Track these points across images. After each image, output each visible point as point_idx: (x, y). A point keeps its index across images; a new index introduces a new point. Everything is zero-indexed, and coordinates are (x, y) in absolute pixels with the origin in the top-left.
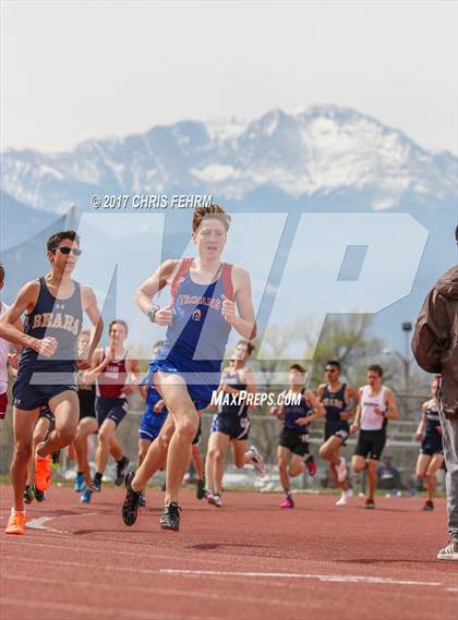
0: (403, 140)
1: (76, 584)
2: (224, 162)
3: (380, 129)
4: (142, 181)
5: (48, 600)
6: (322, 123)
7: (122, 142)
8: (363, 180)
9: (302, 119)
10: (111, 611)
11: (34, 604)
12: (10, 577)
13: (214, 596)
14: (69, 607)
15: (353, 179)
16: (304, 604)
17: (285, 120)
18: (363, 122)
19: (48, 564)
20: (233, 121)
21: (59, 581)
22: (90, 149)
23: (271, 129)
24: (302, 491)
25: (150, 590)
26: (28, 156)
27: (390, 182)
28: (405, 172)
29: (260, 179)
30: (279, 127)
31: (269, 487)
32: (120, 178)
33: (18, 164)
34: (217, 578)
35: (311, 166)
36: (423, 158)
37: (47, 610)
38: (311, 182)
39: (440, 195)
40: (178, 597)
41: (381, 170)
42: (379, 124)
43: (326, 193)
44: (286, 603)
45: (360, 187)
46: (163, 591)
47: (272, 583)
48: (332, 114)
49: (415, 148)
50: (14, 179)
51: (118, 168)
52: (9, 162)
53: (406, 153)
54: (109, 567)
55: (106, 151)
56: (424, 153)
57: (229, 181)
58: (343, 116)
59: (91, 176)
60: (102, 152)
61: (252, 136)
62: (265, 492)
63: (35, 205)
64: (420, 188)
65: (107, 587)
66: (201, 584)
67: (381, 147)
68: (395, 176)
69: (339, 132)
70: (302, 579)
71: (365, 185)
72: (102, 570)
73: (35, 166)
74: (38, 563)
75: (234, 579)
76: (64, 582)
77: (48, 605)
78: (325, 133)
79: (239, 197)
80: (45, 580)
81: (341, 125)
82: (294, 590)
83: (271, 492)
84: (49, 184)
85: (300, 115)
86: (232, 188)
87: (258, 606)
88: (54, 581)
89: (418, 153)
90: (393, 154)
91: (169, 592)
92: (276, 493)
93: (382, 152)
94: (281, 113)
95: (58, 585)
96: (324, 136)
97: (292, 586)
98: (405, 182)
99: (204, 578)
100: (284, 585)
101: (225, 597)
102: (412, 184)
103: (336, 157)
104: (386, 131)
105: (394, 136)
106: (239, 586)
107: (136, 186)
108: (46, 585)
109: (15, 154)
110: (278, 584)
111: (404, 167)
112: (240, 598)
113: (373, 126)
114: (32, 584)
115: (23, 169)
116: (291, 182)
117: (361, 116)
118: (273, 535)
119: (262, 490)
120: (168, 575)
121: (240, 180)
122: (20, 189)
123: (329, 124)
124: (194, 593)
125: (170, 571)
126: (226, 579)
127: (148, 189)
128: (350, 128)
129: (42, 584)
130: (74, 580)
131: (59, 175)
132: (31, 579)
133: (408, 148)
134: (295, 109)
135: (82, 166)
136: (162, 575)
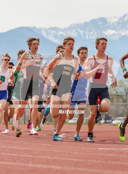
1: (73, 153)
2: (112, 29)
4: (89, 35)
5: (66, 158)
7: (83, 24)
10: (85, 160)
11: (62, 159)
12: (55, 151)
13: (115, 155)
14: (72, 160)
19: (65, 147)
20: (115, 17)
21: (69, 152)
22: (74, 26)
23: (126, 19)
25: (96, 154)
26: (56, 29)
29: (123, 34)
32: (82, 35)
33: (53, 31)
34: (115, 150)
37: (66, 160)
40: (104, 156)
46: (99, 154)
50: (52, 36)
51: (82, 32)
52: (50, 31)
54: (83, 148)
55: (78, 27)
57: (114, 35)
59: (74, 34)
61: (120, 21)
65: (83, 153)
66: (110, 152)
72: (81, 149)
73: (58, 32)
74: (63, 147)
75: (120, 151)
76: (70, 152)
79: (117, 39)
80: (65, 152)
86: (115, 37)
88: (67, 152)
91: (101, 154)
95: (68, 153)
99: (111, 150)
101: (118, 156)
106: (121, 153)
107: (87, 37)
108: (66, 153)
109: (51, 29)
112: (122, 156)
114: (61, 153)
115: (54, 33)
121: (117, 34)
122: (53, 39)
124: (108, 155)
125: (101, 149)
126: (117, 151)
127: (90, 38)
129: (64, 153)
136: (99, 150)
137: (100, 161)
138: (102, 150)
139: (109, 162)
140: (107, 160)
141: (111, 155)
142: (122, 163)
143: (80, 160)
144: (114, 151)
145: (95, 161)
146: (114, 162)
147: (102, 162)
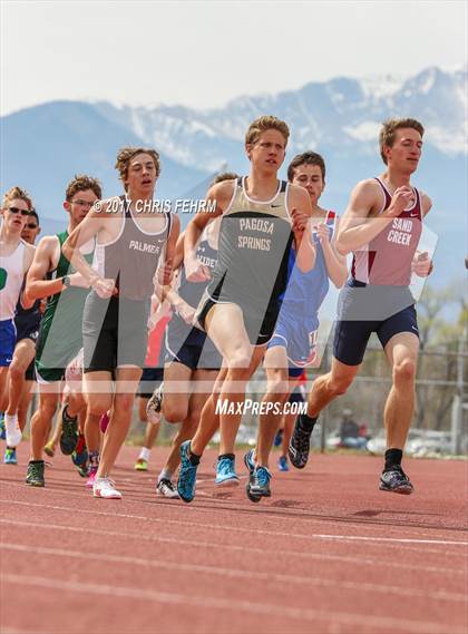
1: (227, 547)
5: (200, 564)
7: (274, 99)
9: (459, 77)
10: (264, 575)
11: (185, 567)
12: (161, 539)
13: (370, 562)
14: (221, 571)
16: (461, 572)
17: (441, 78)
19: (199, 527)
20: (389, 78)
21: (211, 545)
22: (243, 106)
23: (426, 87)
24: (455, 457)
25: (303, 555)
26: (180, 112)
30: (436, 85)
31: (421, 453)
33: (169, 120)
34: (371, 544)
37: (199, 573)
40: (332, 562)
44: (443, 570)
46: (317, 556)
47: (428, 550)
50: (166, 135)
52: (160, 118)
54: (260, 532)
55: (259, 108)
60: (254, 110)
61: (408, 94)
62: (418, 458)
63: (186, 162)
65: (260, 551)
66: (355, 549)
70: (458, 546)
72: (253, 534)
73: (186, 122)
74: (189, 526)
75: (388, 545)
76: (216, 545)
77: (200, 568)
80: (196, 544)
82: (450, 557)
83: (424, 458)
84: (200, 142)
85: (458, 73)
87: (414, 572)
88: (205, 544)
91: (323, 557)
92: (429, 458)
94: (437, 70)
95: (208, 548)
97: (447, 553)
99: (358, 543)
100: (440, 551)
101: (381, 563)
106: (394, 553)
108: (198, 547)
109: (165, 111)
110: (434, 551)
112: (396, 565)
114: (183, 546)
115: (174, 124)
116: (447, 141)
118: (427, 502)
119: (415, 456)
120: (321, 540)
122: (170, 146)
124: (348, 559)
125: (322, 536)
126: (381, 545)
127: (301, 147)
129: (194, 546)
130: (227, 544)
131: (210, 132)
132: (182, 542)
135: (234, 123)
136: (316, 540)
137: (317, 581)
138: (328, 543)
139: (349, 585)
140: (342, 577)
141: (357, 560)
142: (395, 589)
143: (249, 574)
144: (368, 546)
145: (299, 580)
146: (368, 586)
147: (326, 582)
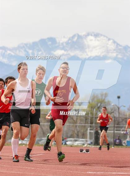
0: (114, 42)
2: (62, 49)
3: (107, 39)
6: (90, 37)
7: (31, 44)
8: (103, 54)
15: (100, 54)
17: (79, 37)
18: (102, 37)
20: (64, 37)
23: (75, 39)
26: (4, 48)
27: (110, 55)
28: (115, 51)
29: (72, 54)
30: (78, 39)
35: (87, 50)
36: (120, 47)
38: (87, 55)
39: (125, 58)
41: (108, 51)
42: (107, 37)
43: (92, 58)
45: (102, 56)
48: (93, 35)
49: (118, 44)
51: (30, 51)
53: (115, 46)
56: (120, 46)
58: (96, 35)
59: (22, 54)
60: (26, 47)
61: (70, 41)
63: (6, 63)
64: (119, 56)
67: (108, 44)
68: (112, 53)
69: (95, 40)
71: (103, 56)
73: (6, 51)
78: (91, 40)
81: (96, 38)
84: (10, 57)
85: (84, 35)
89: (118, 46)
90: (112, 46)
93: (108, 46)
94: (78, 35)
96: (91, 41)
98: (115, 55)
102: (117, 55)
103: (94, 47)
104: (109, 39)
105: (111, 41)
111: (114, 50)
113: (105, 38)
115: (2, 52)
116: (81, 55)
117: (101, 35)
121: (66, 55)
123: (92, 38)
128: (98, 39)
131: (13, 54)
133: (116, 44)
134: (82, 34)
135: (19, 51)
